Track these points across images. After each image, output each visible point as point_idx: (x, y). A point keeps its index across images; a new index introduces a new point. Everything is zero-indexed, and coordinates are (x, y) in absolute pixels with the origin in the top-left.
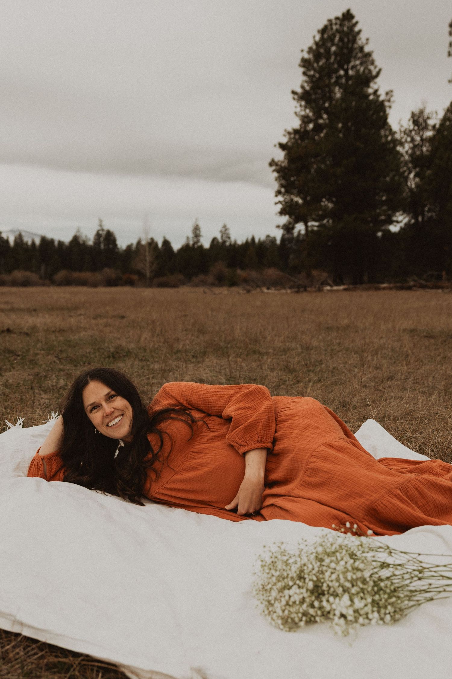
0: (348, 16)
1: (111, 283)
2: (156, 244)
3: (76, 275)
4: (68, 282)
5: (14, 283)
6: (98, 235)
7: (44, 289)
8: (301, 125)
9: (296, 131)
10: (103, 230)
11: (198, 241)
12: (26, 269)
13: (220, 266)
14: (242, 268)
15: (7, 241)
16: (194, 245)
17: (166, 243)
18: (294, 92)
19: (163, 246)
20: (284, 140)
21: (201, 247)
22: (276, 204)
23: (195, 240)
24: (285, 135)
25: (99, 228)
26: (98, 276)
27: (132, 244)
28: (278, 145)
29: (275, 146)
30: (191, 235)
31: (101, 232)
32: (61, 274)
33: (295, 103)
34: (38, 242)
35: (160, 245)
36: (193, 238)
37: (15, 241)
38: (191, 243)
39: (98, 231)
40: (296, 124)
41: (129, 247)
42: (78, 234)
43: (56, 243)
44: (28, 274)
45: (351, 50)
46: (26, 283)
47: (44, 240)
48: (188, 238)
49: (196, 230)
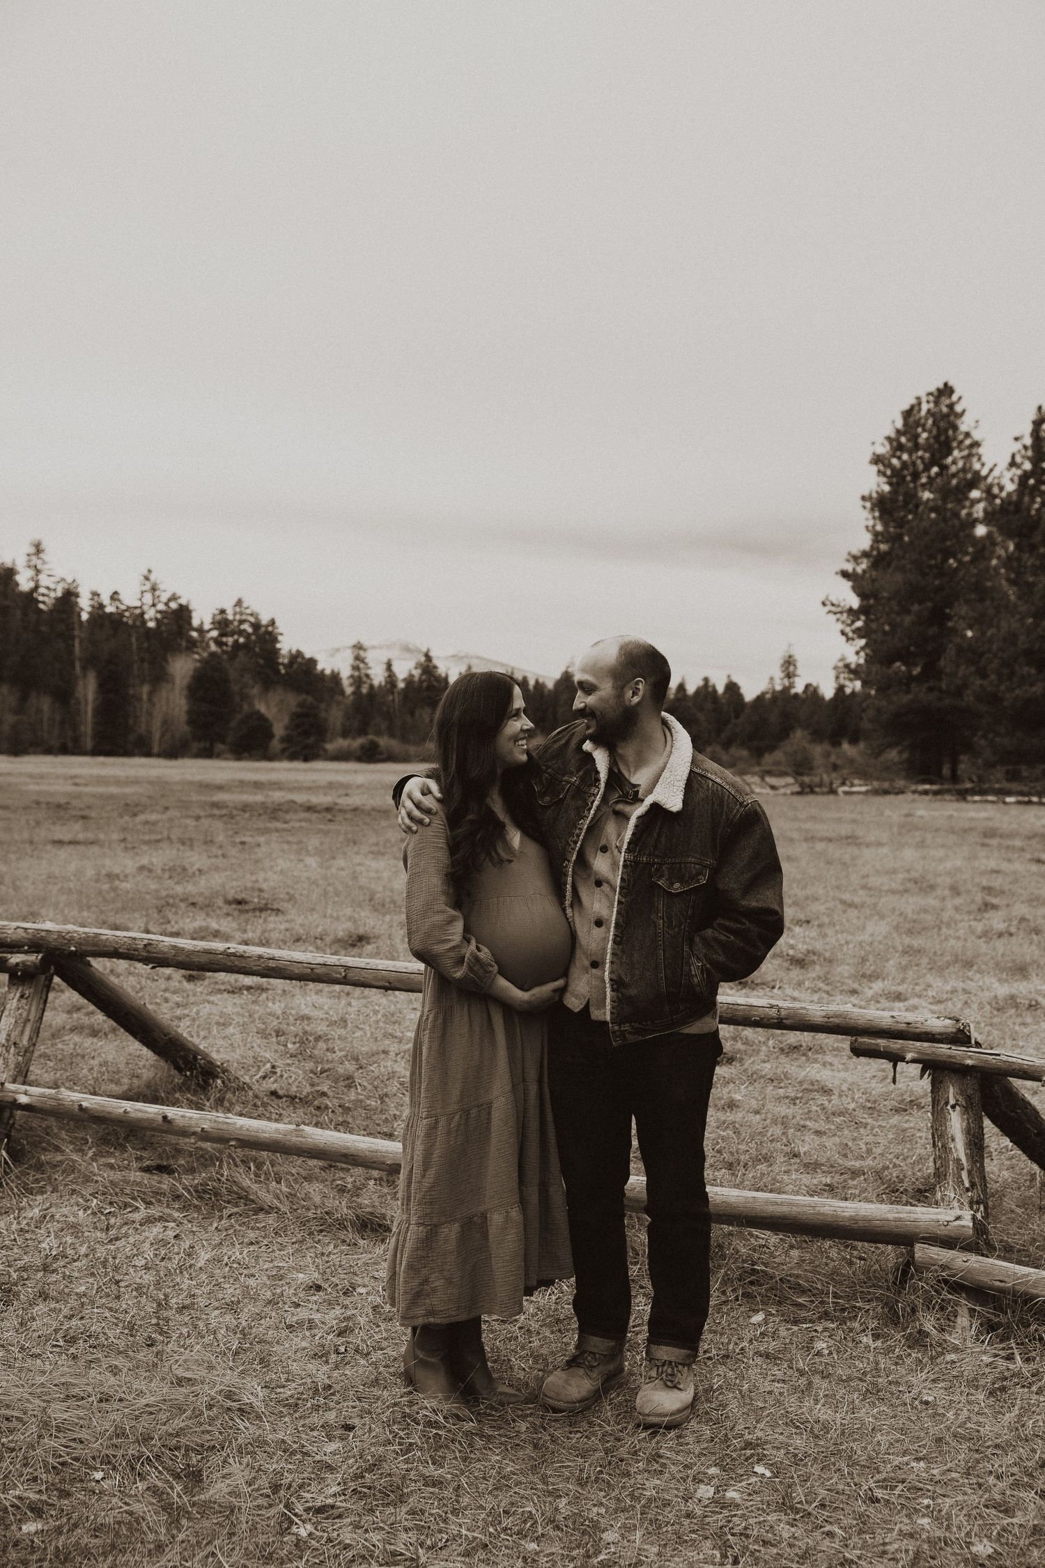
2: (715, 691)
11: (791, 686)
15: (446, 679)
16: (783, 691)
17: (732, 688)
19: (725, 692)
21: (812, 692)
23: (786, 682)
24: (848, 560)
30: (778, 674)
33: (866, 513)
35: (720, 689)
36: (782, 679)
38: (778, 688)
42: (570, 670)
43: (532, 683)
48: (772, 679)
49: (789, 665)
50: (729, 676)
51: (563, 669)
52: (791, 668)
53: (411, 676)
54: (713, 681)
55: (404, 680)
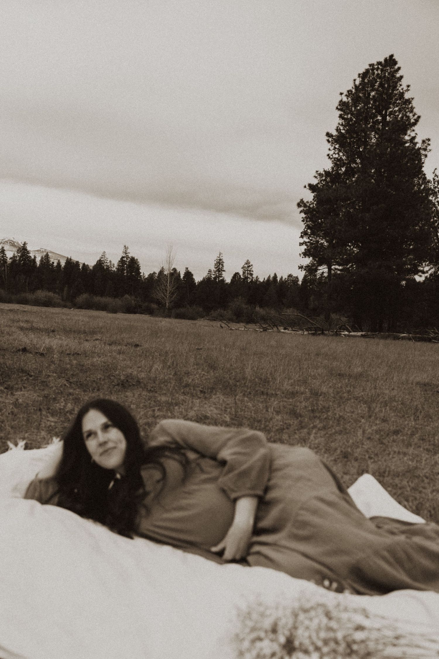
0: (391, 61)
1: (130, 310)
2: (179, 275)
3: (97, 299)
4: (88, 306)
5: (37, 303)
6: (122, 261)
7: (65, 310)
8: (333, 168)
9: (327, 173)
10: (127, 257)
11: (220, 276)
12: (49, 290)
13: (239, 302)
14: (261, 307)
15: (34, 260)
16: (215, 278)
17: (189, 275)
18: (328, 135)
19: (184, 277)
20: (315, 182)
21: (223, 281)
22: (301, 244)
23: (217, 274)
24: (315, 177)
25: (124, 255)
26: (118, 302)
27: (154, 273)
28: (307, 187)
29: (305, 187)
30: (213, 269)
31: (125, 259)
32: (83, 297)
33: (329, 146)
34: (63, 264)
35: (182, 276)
36: (215, 272)
37: (41, 261)
38: (213, 276)
39: (123, 257)
40: (328, 166)
41: (151, 276)
42: (103, 259)
43: (81, 266)
44: (51, 294)
45: (390, 96)
46: (48, 303)
47: (69, 262)
48: (210, 271)
49: (219, 264)
50: (187, 268)
51: (99, 259)
52: (221, 266)
53: (14, 257)
54: (178, 270)
55: (11, 258)
